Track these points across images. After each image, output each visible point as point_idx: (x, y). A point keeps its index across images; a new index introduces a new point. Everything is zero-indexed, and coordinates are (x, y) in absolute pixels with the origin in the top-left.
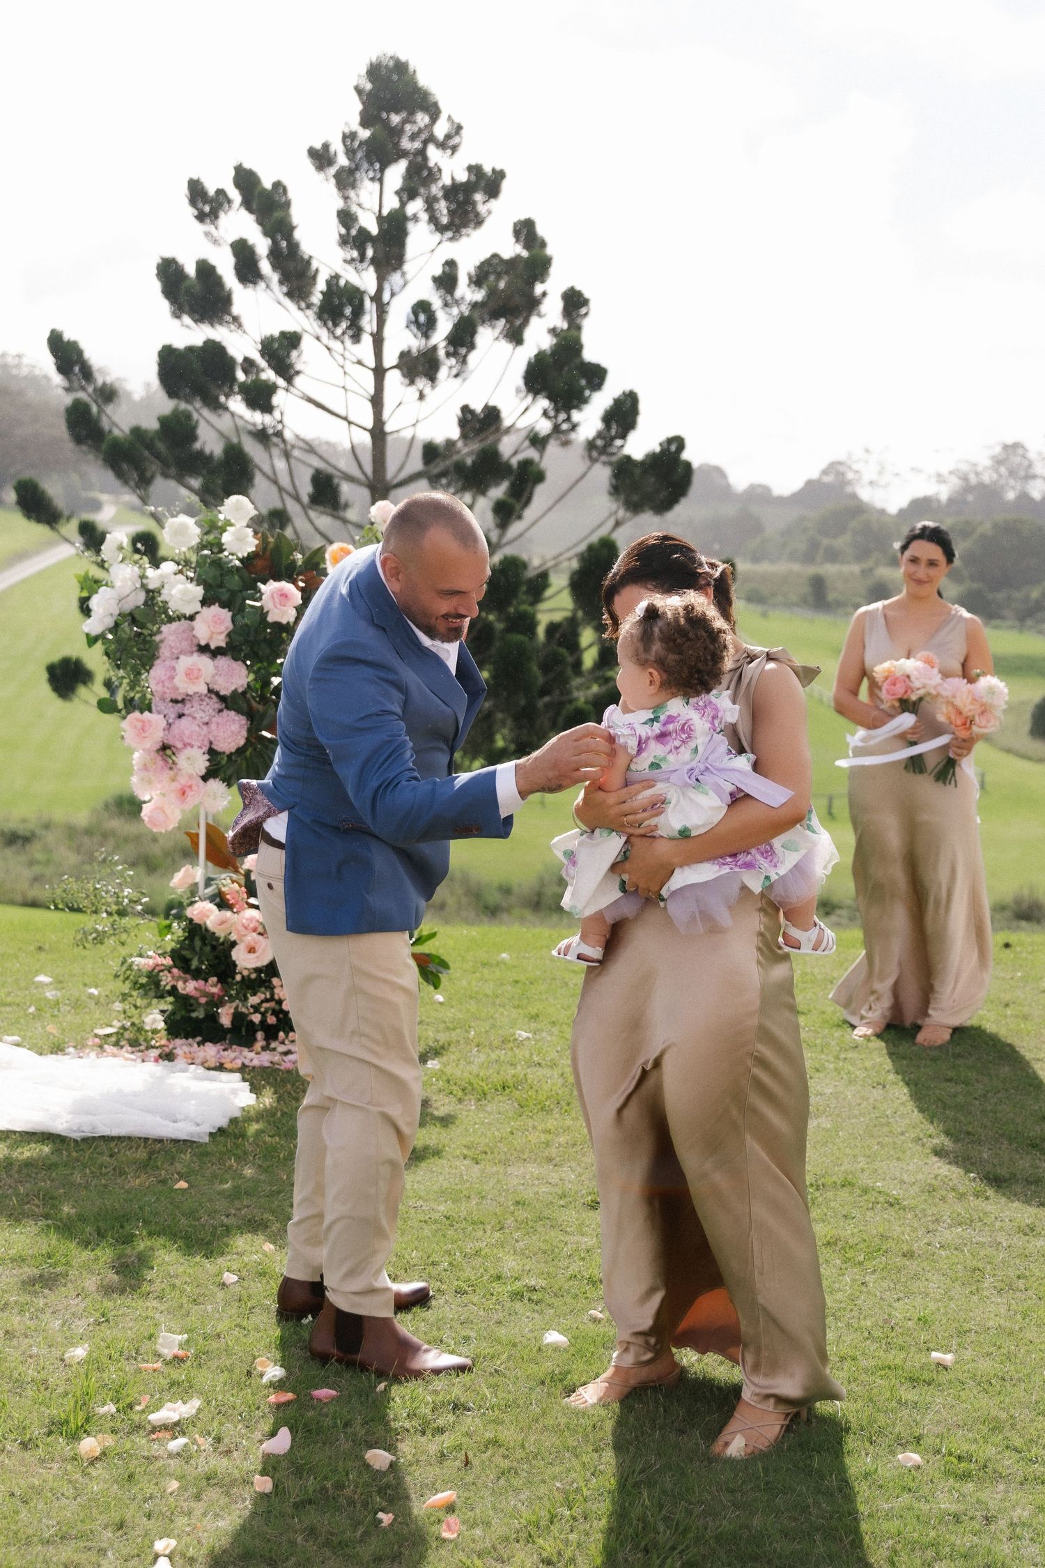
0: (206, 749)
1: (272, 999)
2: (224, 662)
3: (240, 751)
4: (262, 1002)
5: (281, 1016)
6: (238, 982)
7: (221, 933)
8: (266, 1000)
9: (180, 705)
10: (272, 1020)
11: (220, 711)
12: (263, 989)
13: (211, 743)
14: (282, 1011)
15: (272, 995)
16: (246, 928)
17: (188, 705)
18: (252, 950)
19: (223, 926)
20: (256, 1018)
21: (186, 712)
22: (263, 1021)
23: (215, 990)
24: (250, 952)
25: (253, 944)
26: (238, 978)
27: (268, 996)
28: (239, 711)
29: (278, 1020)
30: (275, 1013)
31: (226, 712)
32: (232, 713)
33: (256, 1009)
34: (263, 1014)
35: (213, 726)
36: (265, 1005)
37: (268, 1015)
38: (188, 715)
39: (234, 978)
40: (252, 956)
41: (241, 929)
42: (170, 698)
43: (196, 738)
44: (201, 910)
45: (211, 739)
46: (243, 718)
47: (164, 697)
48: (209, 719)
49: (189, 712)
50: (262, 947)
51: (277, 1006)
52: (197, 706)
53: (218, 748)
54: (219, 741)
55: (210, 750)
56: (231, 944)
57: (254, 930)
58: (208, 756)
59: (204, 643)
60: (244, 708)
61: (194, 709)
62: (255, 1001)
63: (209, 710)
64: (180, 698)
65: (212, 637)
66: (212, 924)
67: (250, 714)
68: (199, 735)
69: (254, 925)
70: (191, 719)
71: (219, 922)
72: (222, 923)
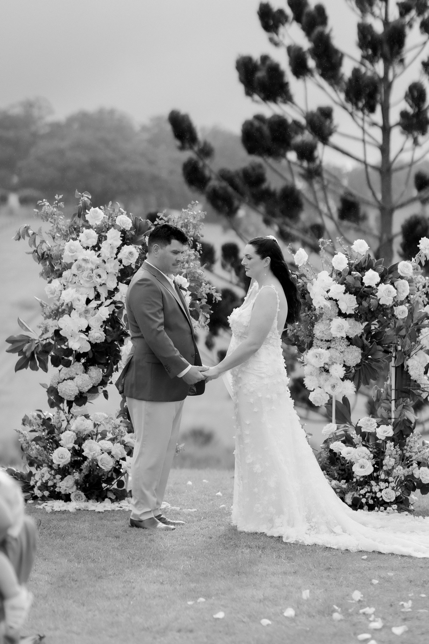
0: (342, 365)
1: (371, 491)
2: (352, 321)
3: (358, 365)
4: (366, 493)
5: (375, 500)
6: (354, 482)
7: (348, 458)
8: (368, 492)
9: (329, 343)
10: (371, 502)
11: (349, 345)
12: (366, 486)
13: (344, 362)
14: (376, 497)
15: (371, 489)
16: (359, 456)
17: (333, 343)
18: (362, 467)
19: (349, 455)
20: (364, 501)
21: (332, 346)
22: (367, 503)
23: (345, 486)
24: (361, 467)
25: (363, 464)
26: (355, 480)
27: (369, 490)
28: (358, 346)
29: (374, 501)
30: (372, 498)
31: (351, 346)
32: (355, 347)
33: (364, 496)
34: (367, 499)
35: (346, 353)
36: (368, 494)
37: (369, 499)
38: (333, 348)
39: (352, 480)
40: (362, 470)
41: (357, 456)
42: (324, 339)
43: (338, 359)
44: (338, 446)
45: (345, 360)
46: (359, 349)
47: (322, 339)
48: (343, 350)
49: (334, 346)
50: (368, 465)
51: (374, 495)
52: (338, 343)
53: (347, 364)
54: (349, 361)
55: (344, 366)
56: (352, 464)
57: (363, 458)
58: (344, 368)
59: (343, 312)
60: (361, 345)
61: (336, 345)
62: (362, 492)
63: (343, 345)
64: (330, 339)
65: (347, 309)
66: (343, 455)
67: (363, 347)
68: (339, 358)
69: (364, 455)
70: (334, 350)
71: (347, 453)
72: (349, 453)
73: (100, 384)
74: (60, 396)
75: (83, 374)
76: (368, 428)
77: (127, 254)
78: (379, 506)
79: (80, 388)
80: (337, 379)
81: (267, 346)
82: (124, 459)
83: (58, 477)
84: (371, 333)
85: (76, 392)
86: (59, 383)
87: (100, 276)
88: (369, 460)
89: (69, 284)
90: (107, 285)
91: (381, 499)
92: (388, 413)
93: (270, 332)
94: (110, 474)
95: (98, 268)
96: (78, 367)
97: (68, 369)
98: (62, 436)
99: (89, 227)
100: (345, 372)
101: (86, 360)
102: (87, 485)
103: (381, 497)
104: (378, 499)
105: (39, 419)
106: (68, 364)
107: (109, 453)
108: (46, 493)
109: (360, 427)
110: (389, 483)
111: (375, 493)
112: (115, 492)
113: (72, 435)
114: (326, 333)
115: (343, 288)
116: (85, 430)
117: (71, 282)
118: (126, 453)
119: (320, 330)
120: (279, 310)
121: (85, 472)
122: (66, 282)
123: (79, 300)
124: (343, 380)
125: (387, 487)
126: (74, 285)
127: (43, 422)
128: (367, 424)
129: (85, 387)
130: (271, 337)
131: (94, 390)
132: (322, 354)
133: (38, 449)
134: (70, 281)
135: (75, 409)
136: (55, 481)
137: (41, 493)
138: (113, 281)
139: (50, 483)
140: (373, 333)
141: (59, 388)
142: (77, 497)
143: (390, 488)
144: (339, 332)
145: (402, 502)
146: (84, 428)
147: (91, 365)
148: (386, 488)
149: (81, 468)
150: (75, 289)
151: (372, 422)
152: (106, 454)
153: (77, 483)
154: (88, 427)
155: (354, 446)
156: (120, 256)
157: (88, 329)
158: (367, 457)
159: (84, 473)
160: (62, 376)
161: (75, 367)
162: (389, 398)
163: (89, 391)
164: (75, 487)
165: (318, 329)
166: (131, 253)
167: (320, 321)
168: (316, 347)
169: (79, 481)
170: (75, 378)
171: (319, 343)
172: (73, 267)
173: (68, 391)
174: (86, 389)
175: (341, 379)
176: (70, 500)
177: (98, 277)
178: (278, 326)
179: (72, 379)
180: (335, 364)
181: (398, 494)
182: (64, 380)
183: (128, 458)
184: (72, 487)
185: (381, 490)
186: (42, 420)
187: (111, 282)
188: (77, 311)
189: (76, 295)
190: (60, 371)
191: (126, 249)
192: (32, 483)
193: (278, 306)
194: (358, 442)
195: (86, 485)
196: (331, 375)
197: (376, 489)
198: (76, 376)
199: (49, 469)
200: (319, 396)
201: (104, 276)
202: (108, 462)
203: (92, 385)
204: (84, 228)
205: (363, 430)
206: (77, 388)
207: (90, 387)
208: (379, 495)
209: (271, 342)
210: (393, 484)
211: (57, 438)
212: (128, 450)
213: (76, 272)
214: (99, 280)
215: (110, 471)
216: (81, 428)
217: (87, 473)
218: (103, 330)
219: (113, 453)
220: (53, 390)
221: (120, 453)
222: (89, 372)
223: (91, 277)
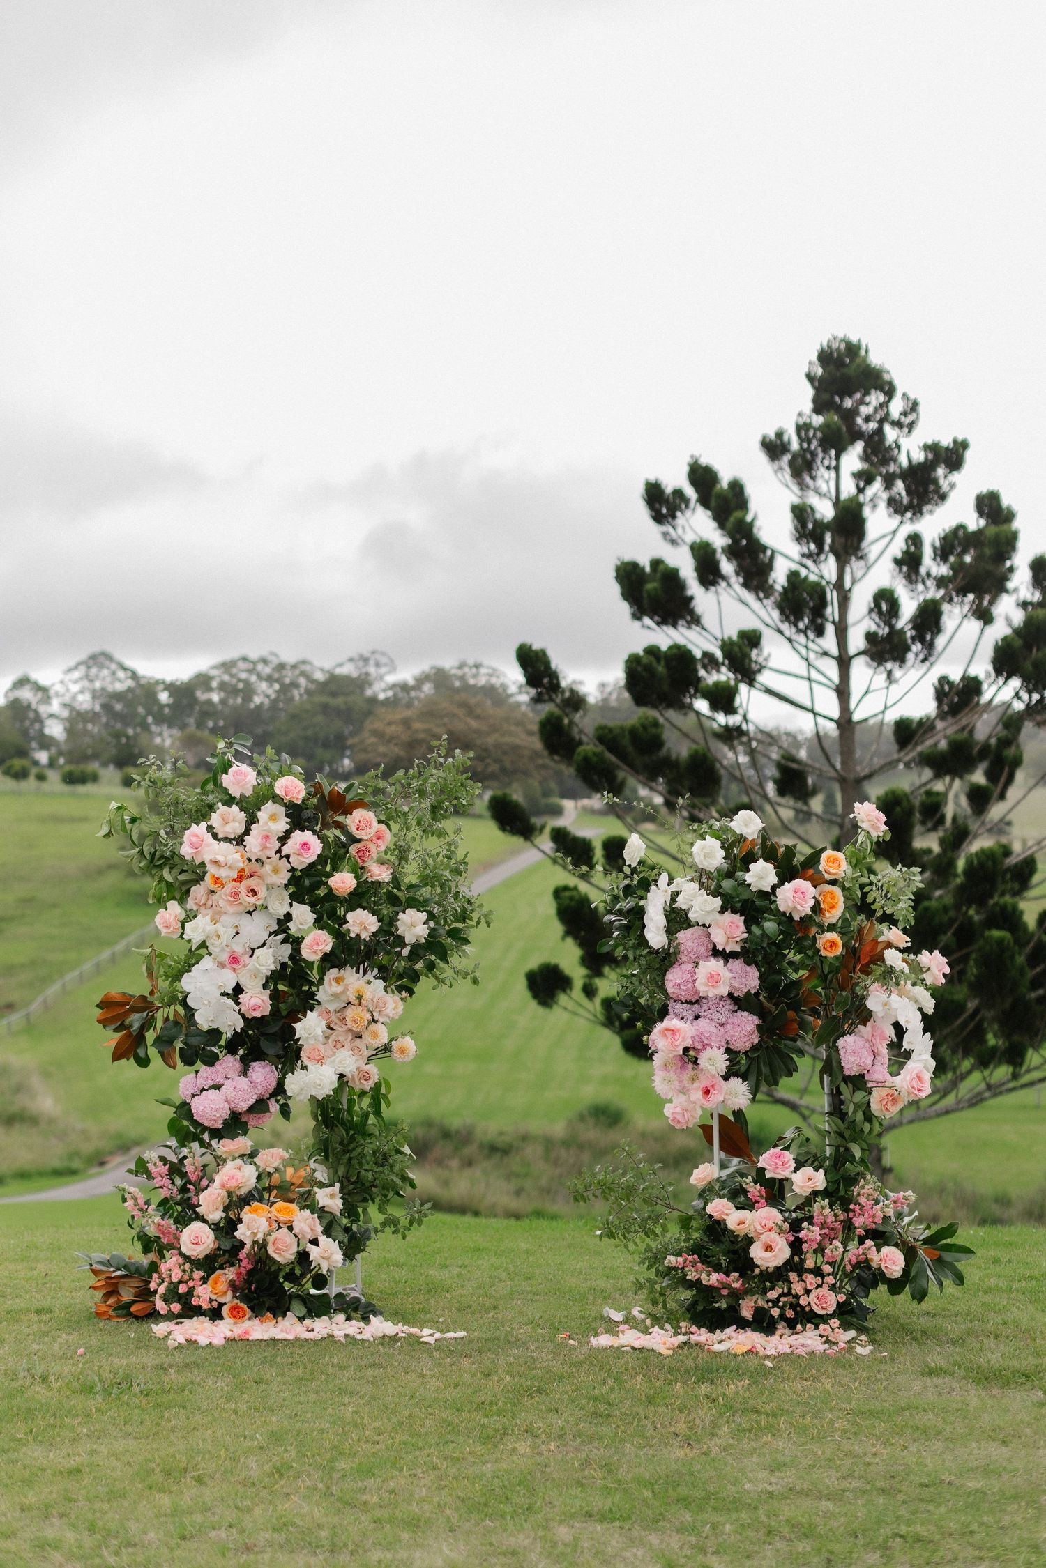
0: (723, 1050)
1: (789, 1294)
2: (737, 964)
3: (754, 1048)
4: (780, 1296)
5: (797, 1308)
6: (756, 1276)
7: (741, 1231)
8: (783, 1295)
9: (696, 1005)
10: (790, 1314)
11: (736, 1012)
12: (780, 1283)
13: (727, 1043)
14: (799, 1305)
15: (790, 1289)
16: (763, 1227)
17: (705, 1007)
18: (768, 1248)
19: (741, 1226)
20: (775, 1312)
21: (702, 1014)
22: (782, 1317)
23: (736, 1285)
24: (766, 1250)
25: (770, 1243)
26: (757, 1271)
27: (785, 1291)
28: (751, 1012)
29: (796, 1313)
30: (792, 1307)
31: (739, 1013)
32: (746, 1014)
33: (775, 1303)
34: (781, 1308)
35: (729, 1027)
36: (783, 1299)
37: (787, 1309)
38: (704, 1016)
39: (753, 1271)
40: (768, 1254)
41: (758, 1228)
42: (686, 1000)
43: (714, 1038)
44: (720, 1207)
45: (729, 1039)
46: (754, 1017)
48: (723, 1020)
49: (706, 1013)
50: (779, 1246)
51: (794, 1301)
52: (714, 1008)
53: (733, 1048)
54: (736, 1041)
55: (727, 1051)
56: (749, 1241)
57: (771, 1229)
58: (726, 1056)
59: (720, 948)
60: (756, 1008)
61: (711, 1011)
62: (772, 1295)
63: (723, 1012)
64: (696, 1000)
65: (727, 942)
66: (731, 1223)
67: (761, 1014)
68: (717, 1035)
69: (770, 1224)
70: (707, 1020)
71: (738, 1222)
72: (742, 1223)
73: (272, 1095)
74: (196, 1121)
75: (237, 1078)
76: (779, 1171)
77: (298, 846)
78: (804, 1321)
79: (233, 1105)
80: (713, 1076)
82: (315, 1242)
83: (198, 1274)
85: (225, 1113)
86: (193, 1096)
87: (254, 892)
88: (782, 1235)
89: (202, 910)
90: (269, 908)
91: (807, 1309)
94: (290, 1267)
95: (251, 876)
96: (229, 1064)
97: (212, 1069)
98: (202, 1196)
99: (230, 801)
100: (728, 1063)
101: (247, 1049)
102: (253, 1290)
103: (809, 1304)
104: (803, 1308)
105: (161, 1164)
106: (211, 1060)
107: (291, 1228)
108: (176, 1307)
109: (763, 1170)
110: (823, 1276)
111: (797, 1297)
112: (306, 1300)
113: (219, 1195)
114: (684, 988)
115: (717, 902)
116: (242, 1188)
117: (205, 904)
118: (320, 1229)
121: (246, 1265)
122: (196, 904)
123: (219, 936)
124: (726, 1078)
125: (819, 1286)
126: (210, 911)
127: (170, 1168)
128: (776, 1163)
129: (242, 1103)
131: (260, 1106)
132: (678, 1030)
133: (159, 1225)
134: (202, 902)
135: (223, 1147)
136: (191, 1284)
137: (165, 1306)
138: (283, 900)
139: (182, 1289)
141: (193, 1105)
142: (235, 1312)
143: (826, 1287)
144: (714, 985)
145: (852, 1312)
146: (239, 1185)
147: (254, 1060)
148: (817, 1288)
149: (237, 1258)
150: (208, 918)
151: (787, 1158)
152: (285, 1230)
153: (233, 1286)
155: (751, 1206)
156: (285, 850)
157: (238, 990)
158: (777, 1229)
159: (244, 1268)
160: (202, 1083)
161: (224, 1065)
163: (251, 1109)
164: (230, 1293)
165: (675, 981)
166: (305, 845)
167: (676, 966)
168: (672, 1016)
169: (237, 1283)
170: (222, 1085)
171: (679, 1008)
172: (207, 877)
173: (208, 1110)
174: (243, 1106)
175: (722, 1076)
176: (221, 1318)
177: (250, 895)
179: (217, 1087)
180: (708, 1049)
181: (842, 1298)
182: (203, 1090)
183: (323, 1239)
184: (225, 1293)
185: (808, 1292)
186: (168, 1166)
187: (277, 902)
188: (214, 958)
189: (211, 928)
190: (197, 1072)
191: (299, 837)
192: (153, 1286)
194: (757, 1200)
195: (250, 1289)
196: (703, 1070)
197: (797, 1288)
198: (226, 1082)
199: (181, 1260)
200: (682, 1109)
201: (262, 892)
202: (287, 1247)
203: (255, 1097)
204: (220, 804)
205: (768, 1176)
206: (226, 1105)
207: (252, 1101)
208: (803, 1301)
210: (830, 1280)
211: (194, 1201)
212: (325, 1222)
213: (213, 887)
214: (252, 900)
215: (292, 1263)
216: (233, 1184)
217: (250, 1267)
218: (268, 992)
219: (296, 1230)
220: (184, 1109)
221: (309, 1231)
222: (251, 1072)
223: (236, 895)
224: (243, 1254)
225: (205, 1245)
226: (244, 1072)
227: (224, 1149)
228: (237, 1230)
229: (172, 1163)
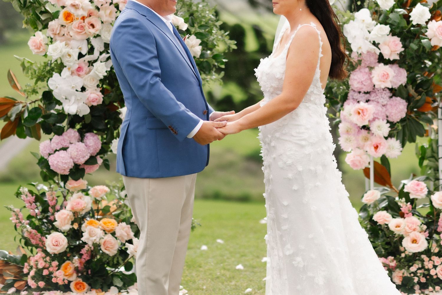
0: (386, 121)
1: (423, 268)
2: (396, 67)
3: (402, 120)
4: (417, 270)
5: (428, 277)
6: (402, 258)
7: (397, 232)
8: (419, 269)
9: (368, 95)
10: (423, 280)
11: (391, 97)
12: (417, 262)
13: (387, 117)
14: (429, 275)
15: (423, 264)
16: (409, 228)
17: (373, 95)
18: (414, 241)
19: (397, 228)
20: (415, 280)
21: (371, 99)
22: (419, 282)
23: (392, 264)
25: (415, 238)
26: (403, 255)
27: (420, 266)
28: (402, 98)
29: (427, 279)
30: (424, 276)
31: (394, 98)
32: (399, 99)
33: (415, 273)
34: (418, 277)
35: (388, 107)
36: (419, 271)
37: (421, 277)
38: (373, 101)
39: (400, 255)
40: (414, 245)
41: (407, 228)
42: (362, 91)
43: (380, 114)
44: (382, 217)
45: (388, 114)
46: (404, 101)
47: (361, 91)
48: (385, 103)
49: (374, 99)
50: (421, 240)
51: (426, 272)
52: (379, 95)
53: (390, 120)
54: (392, 116)
55: (388, 122)
56: (401, 238)
57: (414, 230)
58: (389, 125)
59: (386, 57)
60: (405, 96)
61: (377, 97)
62: (413, 269)
63: (385, 98)
64: (369, 91)
65: (391, 55)
66: (392, 227)
67: (408, 99)
68: (381, 112)
69: (414, 227)
70: (375, 103)
71: (395, 225)
72: (398, 226)
73: (98, 154)
74: (52, 170)
75: (77, 143)
76: (418, 194)
78: (433, 284)
79: (76, 160)
80: (380, 138)
81: (307, 105)
82: (130, 242)
83: (55, 263)
84: (416, 81)
85: (71, 165)
86: (50, 154)
87: (93, 26)
88: (422, 233)
89: (57, 37)
90: (102, 36)
91: (435, 277)
92: (436, 174)
93: (312, 86)
94: (116, 259)
95: (90, 16)
96: (72, 134)
97: (61, 137)
98: (57, 215)
100: (390, 129)
101: (82, 125)
102: (89, 272)
103: (436, 274)
104: (431, 276)
105: (30, 195)
106: (60, 132)
107: (113, 234)
108: (42, 284)
109: (408, 193)
111: (428, 270)
112: (122, 278)
113: (68, 215)
114: (366, 84)
115: (387, 29)
116: (83, 210)
117: (59, 34)
118: (132, 234)
119: (358, 80)
120: (322, 55)
121: (86, 257)
122: (53, 34)
123: (70, 55)
124: (386, 138)
126: (63, 38)
127: (36, 198)
128: (417, 190)
129: (81, 159)
130: (312, 92)
131: (92, 160)
132: (366, 110)
133: (31, 232)
134: (58, 32)
135: (71, 184)
136: (51, 269)
137: (35, 283)
139: (45, 272)
140: (418, 82)
141: (50, 160)
142: (78, 286)
144: (384, 81)
146: (81, 208)
147: (87, 132)
148: (441, 264)
149: (81, 252)
150: (64, 43)
151: (422, 187)
152: (110, 235)
153: (77, 270)
154: (85, 205)
155: (402, 216)
157: (84, 88)
158: (419, 229)
159: (85, 259)
160: (54, 146)
161: (69, 135)
162: (435, 155)
163: (87, 163)
164: (75, 275)
165: (356, 80)
167: (357, 70)
168: (352, 100)
169: (80, 269)
170: (68, 148)
171: (356, 96)
172: (61, 16)
173: (60, 164)
174: (82, 161)
175: (384, 137)
176: (70, 290)
177: (91, 27)
178: (321, 78)
179: (65, 149)
180: (377, 120)
182: (56, 151)
183: (135, 240)
184: (72, 275)
185: (435, 267)
186: (34, 197)
187: (107, 33)
188: (69, 69)
189: (66, 50)
190: (51, 140)
192: (25, 271)
193: (321, 50)
194: (407, 212)
195: (87, 272)
196: (373, 134)
197: (428, 265)
198: (70, 146)
199: (44, 255)
200: (359, 158)
201: (98, 26)
202: (112, 246)
203: (89, 155)
205: (412, 197)
206: (72, 160)
207: (87, 157)
208: (433, 272)
209: (312, 99)
211: (52, 218)
212: (135, 230)
213: (64, 22)
214: (92, 31)
215: (115, 255)
216: (77, 208)
217: (88, 258)
218: (99, 89)
219: (117, 234)
220: (43, 162)
221: (126, 235)
222: (85, 140)
223: (82, 27)
224: (84, 251)
225: (62, 246)
226: (82, 139)
227: (71, 186)
228: (82, 236)
229: (36, 195)
